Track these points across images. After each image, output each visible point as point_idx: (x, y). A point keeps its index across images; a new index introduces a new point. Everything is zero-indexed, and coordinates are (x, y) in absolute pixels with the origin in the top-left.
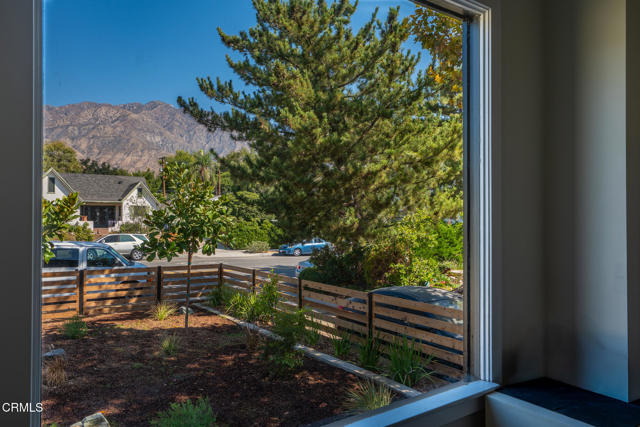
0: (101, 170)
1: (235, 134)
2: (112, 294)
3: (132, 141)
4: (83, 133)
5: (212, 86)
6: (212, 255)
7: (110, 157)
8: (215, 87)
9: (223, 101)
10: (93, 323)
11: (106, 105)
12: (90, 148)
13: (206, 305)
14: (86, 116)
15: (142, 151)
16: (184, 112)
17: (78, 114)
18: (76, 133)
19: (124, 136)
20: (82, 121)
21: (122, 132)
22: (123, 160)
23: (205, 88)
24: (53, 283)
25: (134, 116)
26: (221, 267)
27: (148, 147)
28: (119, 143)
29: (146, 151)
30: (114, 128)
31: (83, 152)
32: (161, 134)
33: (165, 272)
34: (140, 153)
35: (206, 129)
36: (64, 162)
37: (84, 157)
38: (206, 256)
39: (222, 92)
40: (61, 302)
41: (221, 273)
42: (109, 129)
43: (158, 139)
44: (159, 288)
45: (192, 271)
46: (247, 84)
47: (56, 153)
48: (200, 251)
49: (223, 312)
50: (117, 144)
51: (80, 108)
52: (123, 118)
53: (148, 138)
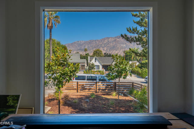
0: (109, 56)
1: (138, 43)
2: (101, 88)
3: (117, 47)
4: (105, 46)
5: (131, 29)
6: (125, 79)
7: (112, 52)
8: (132, 30)
9: (134, 34)
10: (97, 95)
11: (111, 38)
12: (107, 50)
13: (127, 94)
14: (106, 41)
15: (120, 49)
16: (123, 38)
17: (104, 41)
18: (104, 46)
19: (115, 45)
20: (105, 42)
21: (115, 44)
22: (115, 52)
23: (129, 30)
24: (88, 84)
25: (118, 39)
26: (133, 83)
27: (122, 48)
28: (114, 47)
29: (121, 49)
30: (113, 43)
31: (105, 51)
32: (125, 44)
33: (117, 83)
34: (120, 50)
35: (129, 42)
36: (99, 54)
37: (105, 52)
38: (124, 79)
39: (134, 31)
40: (89, 89)
41: (133, 85)
42: (112, 44)
43: (125, 45)
44: (115, 88)
45: (120, 84)
46: (141, 27)
47: (98, 52)
48: (122, 78)
49: (131, 96)
50: (114, 48)
51: (104, 39)
52: (115, 41)
53: (122, 45)
